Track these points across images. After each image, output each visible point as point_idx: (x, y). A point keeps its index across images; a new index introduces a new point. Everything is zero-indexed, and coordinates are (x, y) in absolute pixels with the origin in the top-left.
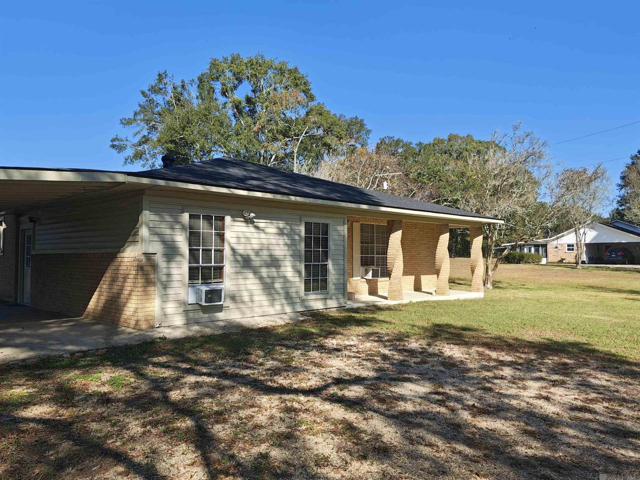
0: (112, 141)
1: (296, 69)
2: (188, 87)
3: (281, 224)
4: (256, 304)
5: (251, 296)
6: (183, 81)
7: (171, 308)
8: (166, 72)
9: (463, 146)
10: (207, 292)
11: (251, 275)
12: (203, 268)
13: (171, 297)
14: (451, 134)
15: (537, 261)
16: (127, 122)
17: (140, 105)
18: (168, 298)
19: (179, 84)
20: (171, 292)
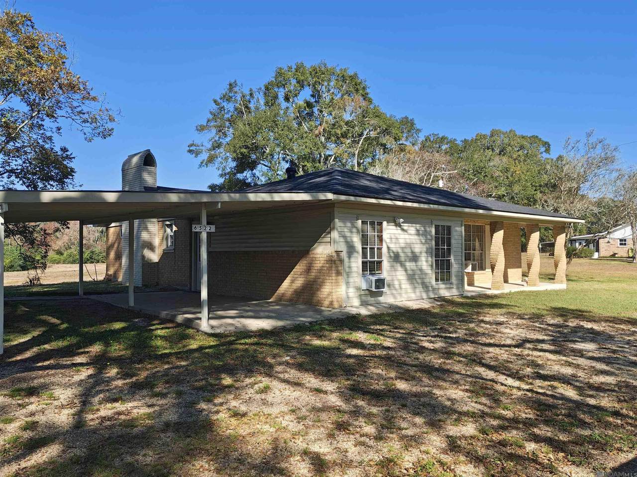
0: (189, 147)
1: (356, 74)
2: (256, 95)
3: (418, 226)
4: (403, 291)
5: (400, 285)
6: (251, 90)
7: (352, 292)
8: (235, 82)
9: (506, 141)
10: (377, 281)
11: (399, 268)
12: (370, 262)
13: (351, 285)
14: (493, 130)
15: (589, 256)
16: (201, 129)
17: (211, 113)
18: (349, 285)
19: (247, 92)
20: (351, 280)
